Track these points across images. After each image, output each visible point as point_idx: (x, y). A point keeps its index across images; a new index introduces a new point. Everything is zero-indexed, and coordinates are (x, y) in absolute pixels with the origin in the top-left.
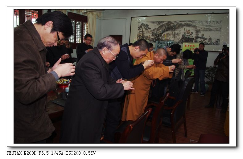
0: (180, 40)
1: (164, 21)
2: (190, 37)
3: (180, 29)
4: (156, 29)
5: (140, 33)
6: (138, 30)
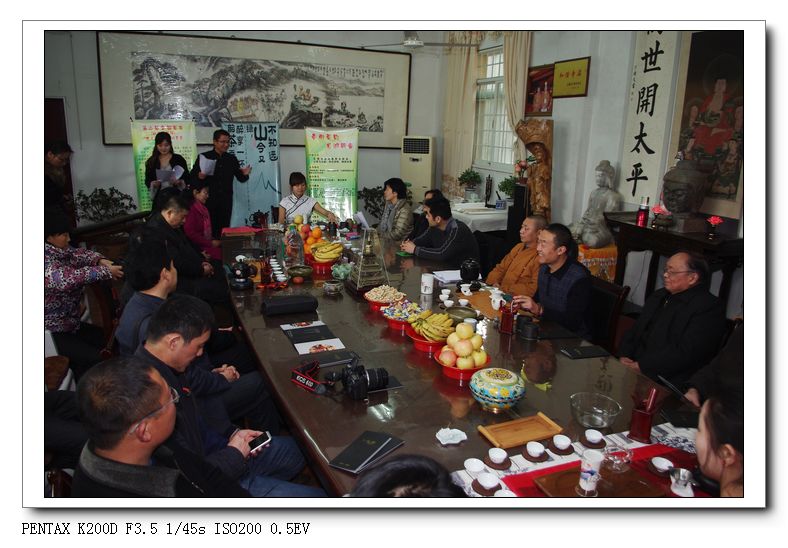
1: (231, 59)
3: (282, 87)
4: (205, 81)
5: (145, 91)
6: (135, 80)
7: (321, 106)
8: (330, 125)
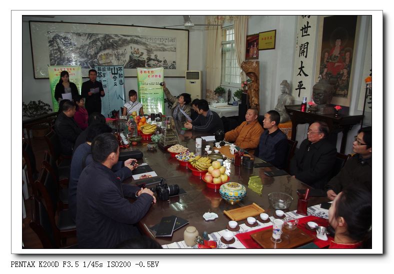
0: (128, 63)
1: (98, 34)
2: (140, 59)
3: (125, 48)
4: (86, 45)
5: (55, 51)
6: (49, 46)
7: (145, 57)
8: (149, 66)
